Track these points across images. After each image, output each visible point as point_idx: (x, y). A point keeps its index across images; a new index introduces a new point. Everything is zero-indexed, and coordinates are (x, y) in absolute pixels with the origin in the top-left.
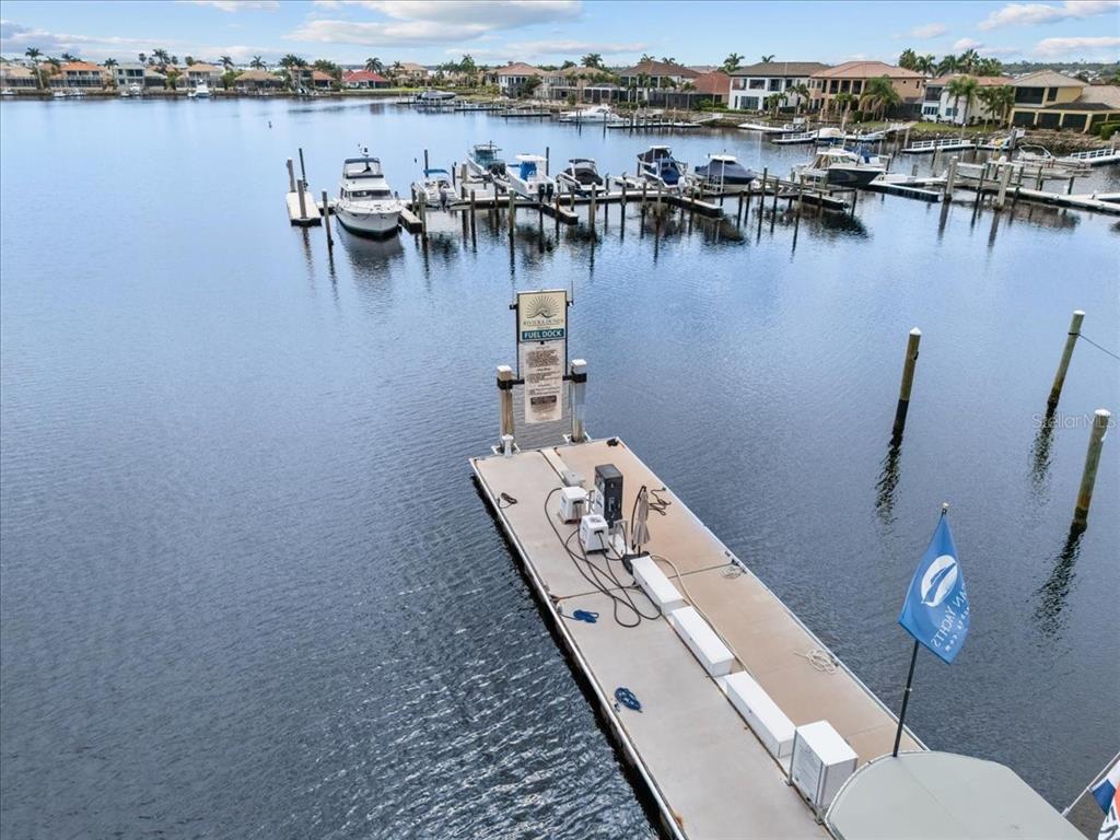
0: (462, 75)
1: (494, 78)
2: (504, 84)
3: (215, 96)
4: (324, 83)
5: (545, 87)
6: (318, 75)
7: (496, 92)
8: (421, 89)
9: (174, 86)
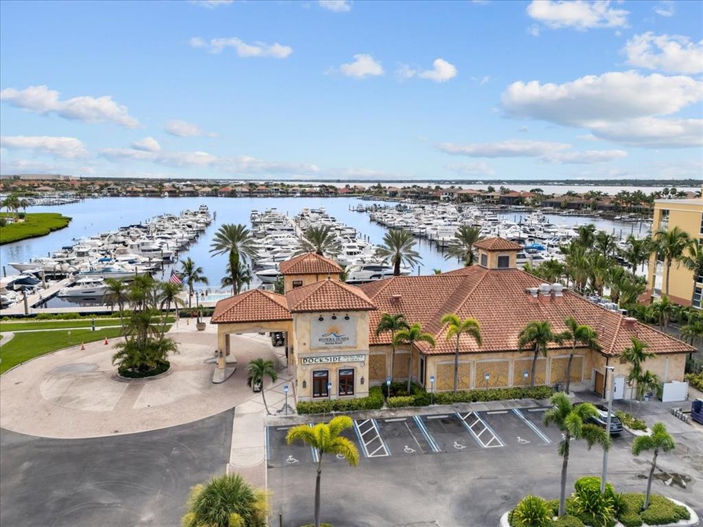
0: (377, 189)
1: (386, 191)
2: (388, 193)
3: (301, 196)
4: (332, 192)
5: (399, 194)
6: (331, 190)
7: (386, 195)
8: (363, 194)
9: (288, 193)
